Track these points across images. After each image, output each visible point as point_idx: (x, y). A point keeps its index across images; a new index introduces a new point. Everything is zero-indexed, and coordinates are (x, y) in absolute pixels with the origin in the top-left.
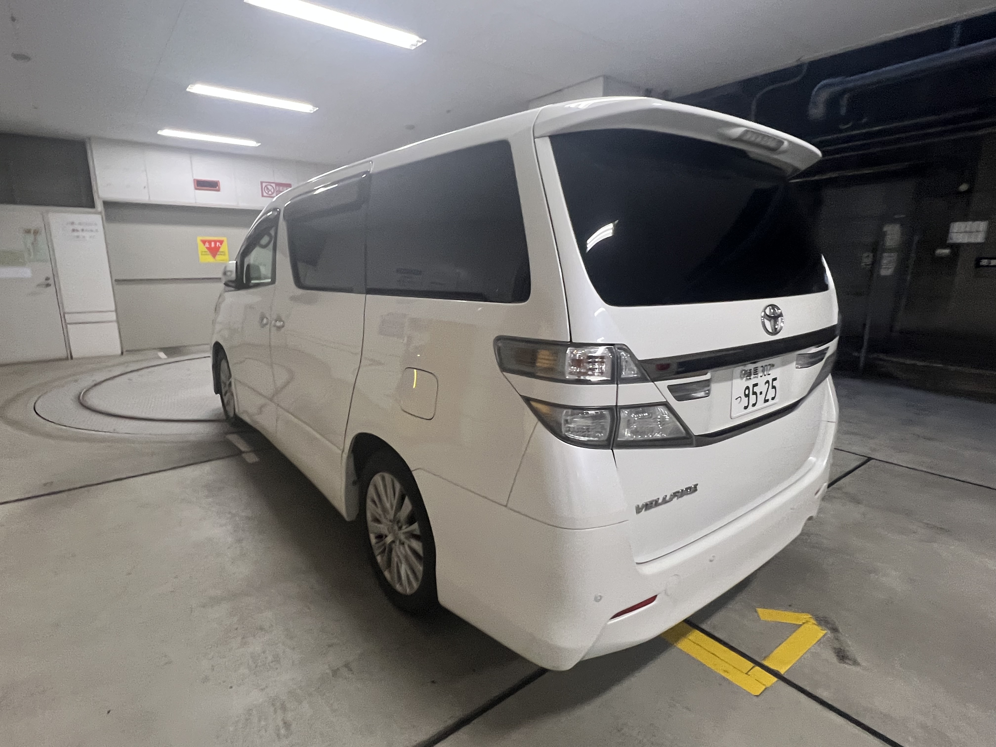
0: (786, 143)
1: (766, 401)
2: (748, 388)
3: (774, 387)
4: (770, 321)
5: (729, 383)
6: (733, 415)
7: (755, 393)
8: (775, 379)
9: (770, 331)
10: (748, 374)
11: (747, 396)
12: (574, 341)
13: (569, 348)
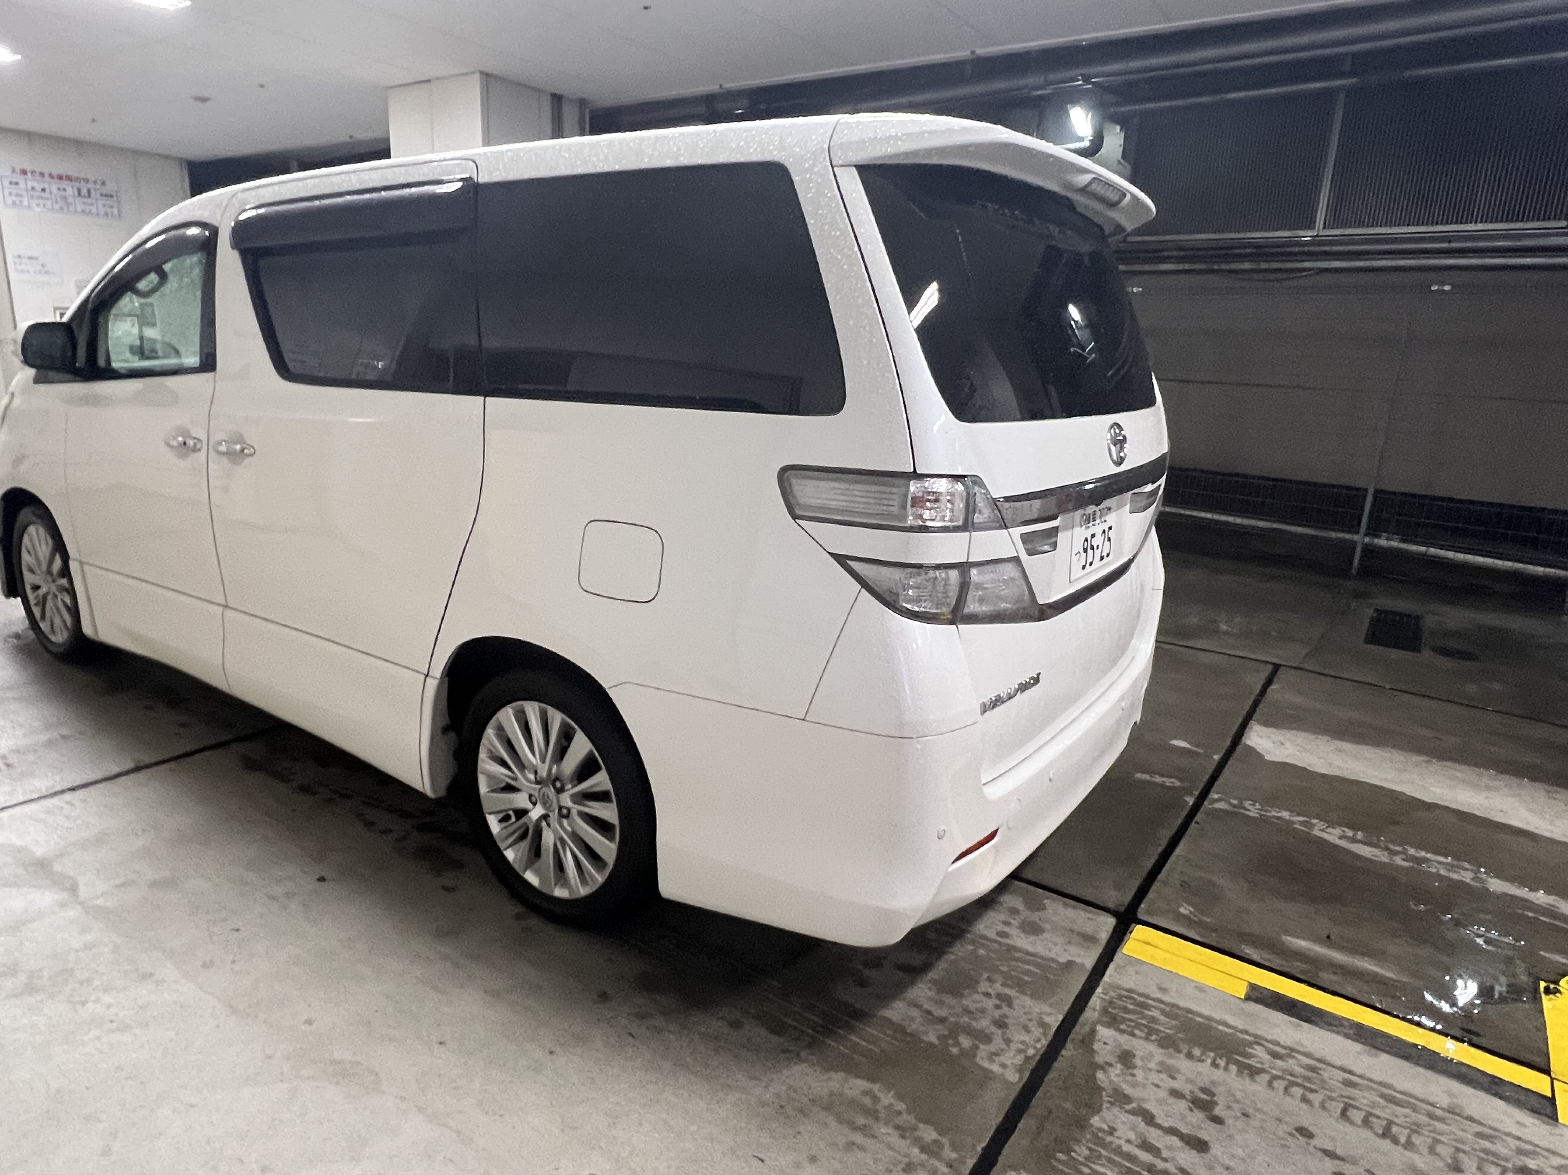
0: (1128, 197)
1: (1102, 558)
2: (1086, 540)
3: (1109, 539)
4: (1115, 445)
5: (1070, 532)
6: (1073, 578)
7: (1092, 548)
8: (1110, 528)
9: (1115, 458)
10: (1089, 520)
11: (1085, 551)
12: (918, 472)
13: (912, 482)
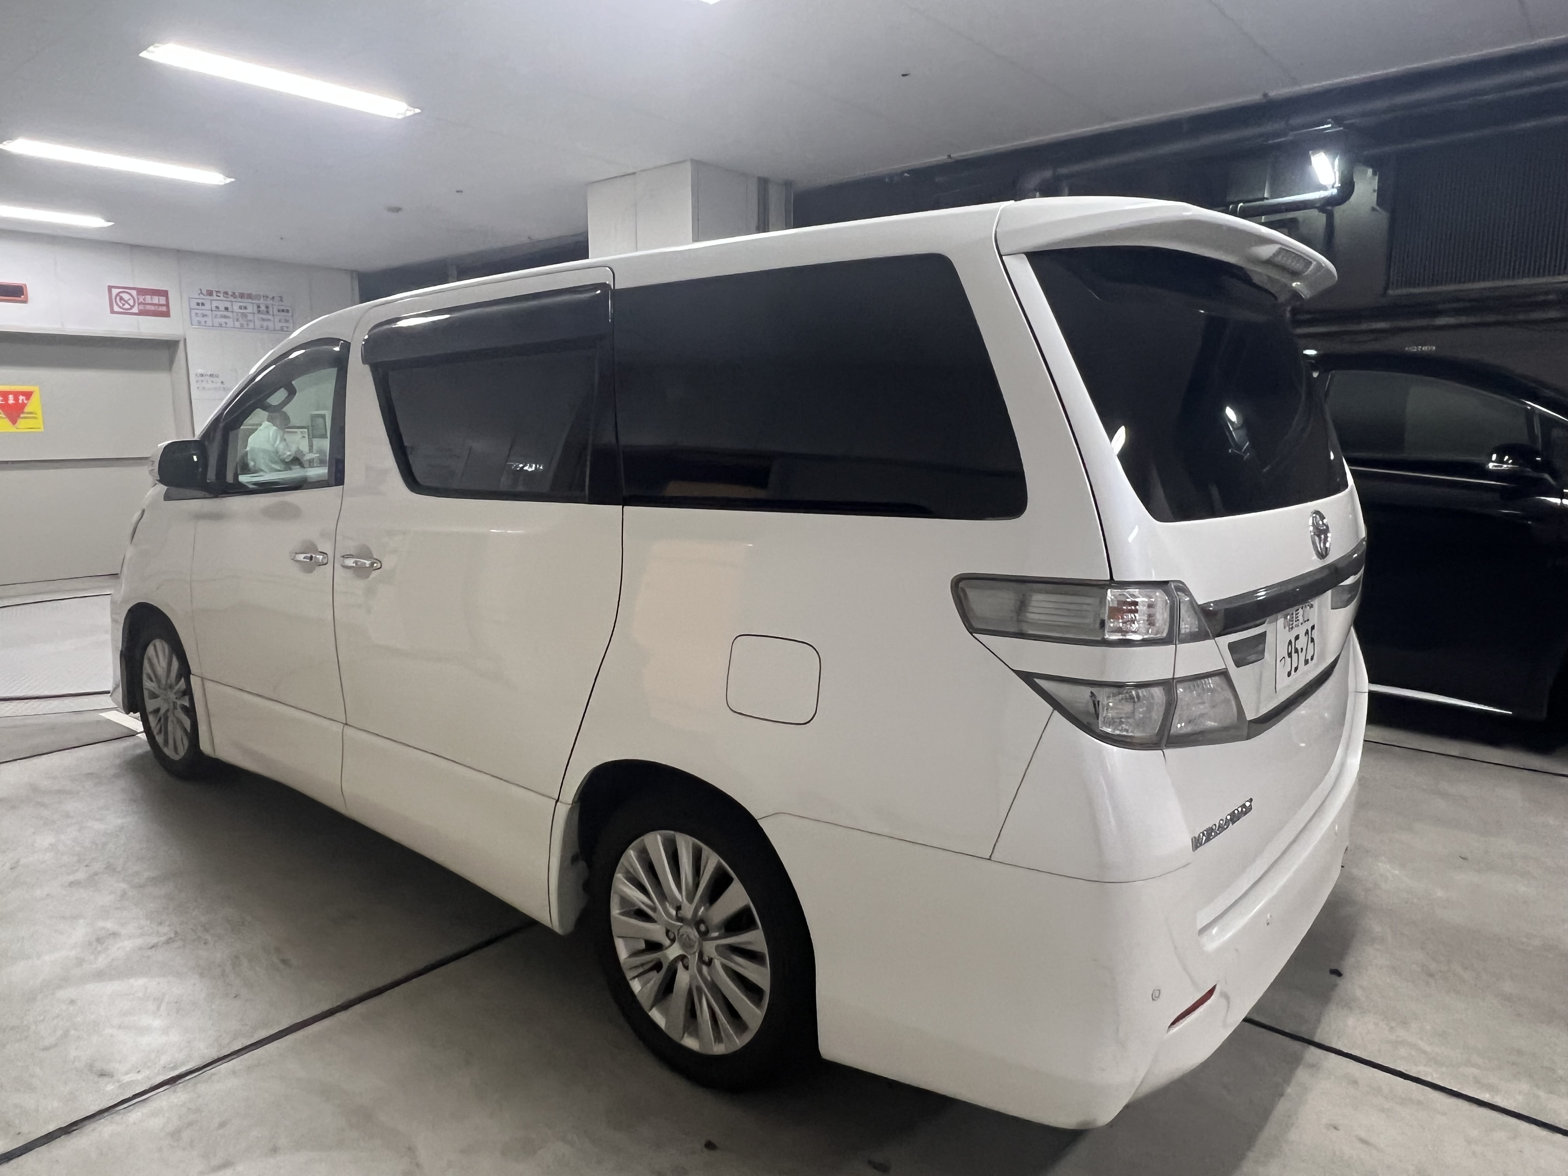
0: (1313, 265)
1: (1306, 662)
2: (1290, 643)
3: (1312, 640)
4: (1319, 536)
6: (1278, 688)
7: (1296, 651)
8: (1313, 628)
9: (1321, 552)
10: (1290, 623)
11: (1290, 655)
12: (1116, 578)
13: (1109, 591)
